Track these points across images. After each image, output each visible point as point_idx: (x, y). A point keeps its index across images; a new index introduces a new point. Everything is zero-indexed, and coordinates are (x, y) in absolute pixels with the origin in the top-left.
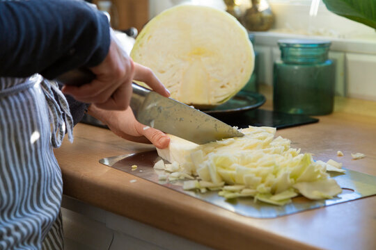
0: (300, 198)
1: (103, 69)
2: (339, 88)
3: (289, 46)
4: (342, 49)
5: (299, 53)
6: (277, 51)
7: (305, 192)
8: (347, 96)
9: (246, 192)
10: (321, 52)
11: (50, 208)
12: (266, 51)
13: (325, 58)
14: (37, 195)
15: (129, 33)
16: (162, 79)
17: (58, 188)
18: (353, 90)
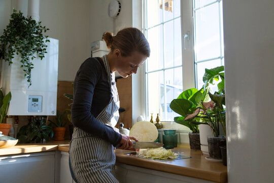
0: (170, 159)
1: (122, 142)
2: (178, 141)
3: (166, 131)
4: (179, 132)
5: (168, 132)
6: (164, 133)
7: (170, 157)
8: (180, 143)
9: (157, 157)
10: (173, 132)
11: (113, 162)
12: (161, 133)
13: (174, 133)
14: (111, 159)
15: (128, 129)
16: (137, 139)
17: (115, 158)
18: (182, 142)
